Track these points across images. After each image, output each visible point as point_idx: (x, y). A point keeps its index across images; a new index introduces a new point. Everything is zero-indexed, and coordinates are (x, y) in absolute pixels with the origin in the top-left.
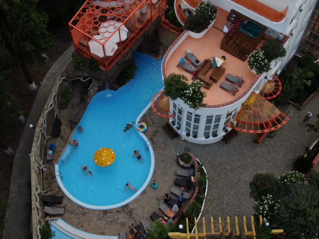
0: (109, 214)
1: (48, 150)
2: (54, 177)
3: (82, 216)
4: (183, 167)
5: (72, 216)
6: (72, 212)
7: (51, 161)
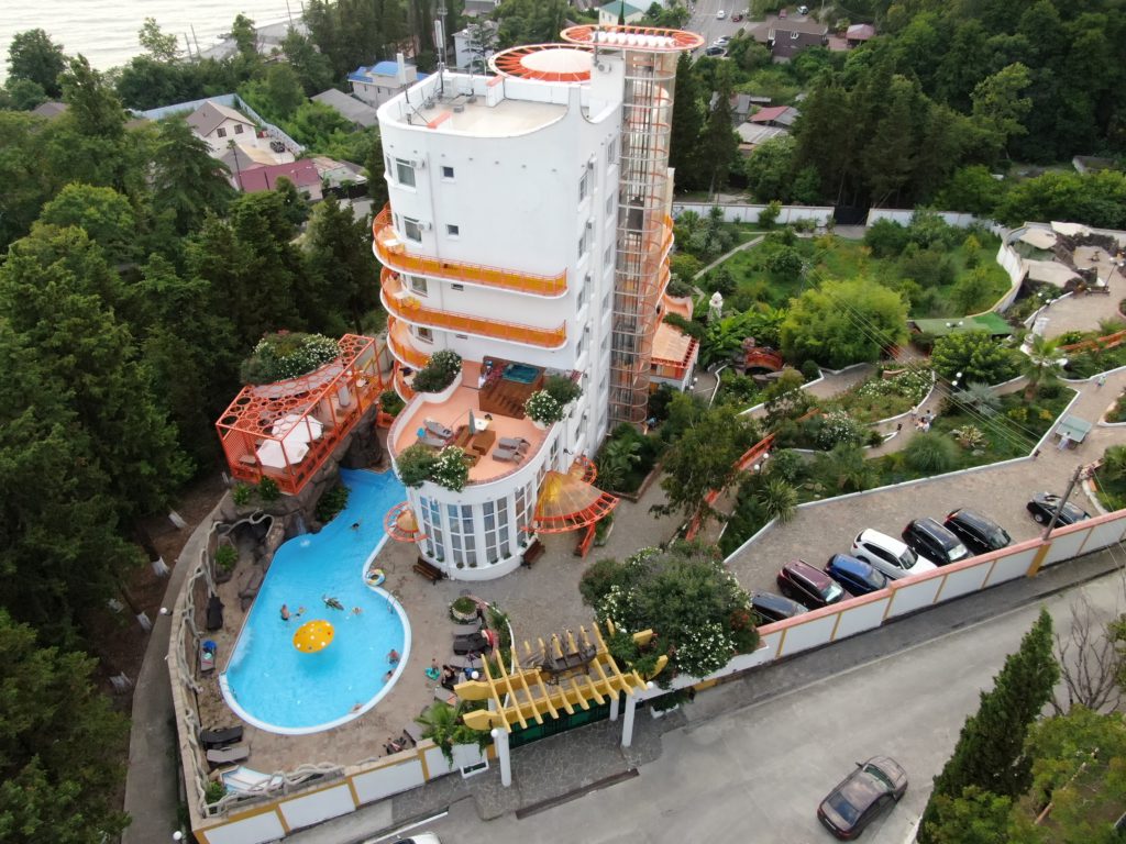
0: (340, 734)
1: (203, 652)
2: (221, 698)
3: (286, 751)
4: (464, 622)
5: (267, 757)
6: (265, 751)
7: (211, 671)
